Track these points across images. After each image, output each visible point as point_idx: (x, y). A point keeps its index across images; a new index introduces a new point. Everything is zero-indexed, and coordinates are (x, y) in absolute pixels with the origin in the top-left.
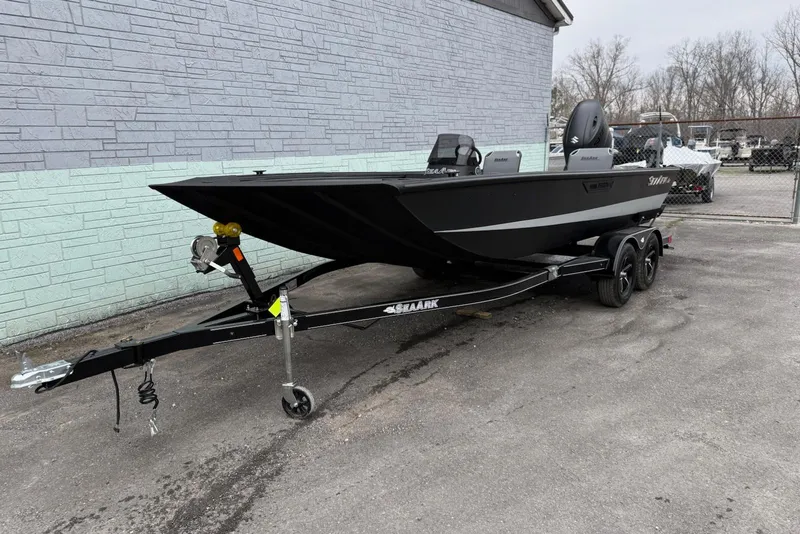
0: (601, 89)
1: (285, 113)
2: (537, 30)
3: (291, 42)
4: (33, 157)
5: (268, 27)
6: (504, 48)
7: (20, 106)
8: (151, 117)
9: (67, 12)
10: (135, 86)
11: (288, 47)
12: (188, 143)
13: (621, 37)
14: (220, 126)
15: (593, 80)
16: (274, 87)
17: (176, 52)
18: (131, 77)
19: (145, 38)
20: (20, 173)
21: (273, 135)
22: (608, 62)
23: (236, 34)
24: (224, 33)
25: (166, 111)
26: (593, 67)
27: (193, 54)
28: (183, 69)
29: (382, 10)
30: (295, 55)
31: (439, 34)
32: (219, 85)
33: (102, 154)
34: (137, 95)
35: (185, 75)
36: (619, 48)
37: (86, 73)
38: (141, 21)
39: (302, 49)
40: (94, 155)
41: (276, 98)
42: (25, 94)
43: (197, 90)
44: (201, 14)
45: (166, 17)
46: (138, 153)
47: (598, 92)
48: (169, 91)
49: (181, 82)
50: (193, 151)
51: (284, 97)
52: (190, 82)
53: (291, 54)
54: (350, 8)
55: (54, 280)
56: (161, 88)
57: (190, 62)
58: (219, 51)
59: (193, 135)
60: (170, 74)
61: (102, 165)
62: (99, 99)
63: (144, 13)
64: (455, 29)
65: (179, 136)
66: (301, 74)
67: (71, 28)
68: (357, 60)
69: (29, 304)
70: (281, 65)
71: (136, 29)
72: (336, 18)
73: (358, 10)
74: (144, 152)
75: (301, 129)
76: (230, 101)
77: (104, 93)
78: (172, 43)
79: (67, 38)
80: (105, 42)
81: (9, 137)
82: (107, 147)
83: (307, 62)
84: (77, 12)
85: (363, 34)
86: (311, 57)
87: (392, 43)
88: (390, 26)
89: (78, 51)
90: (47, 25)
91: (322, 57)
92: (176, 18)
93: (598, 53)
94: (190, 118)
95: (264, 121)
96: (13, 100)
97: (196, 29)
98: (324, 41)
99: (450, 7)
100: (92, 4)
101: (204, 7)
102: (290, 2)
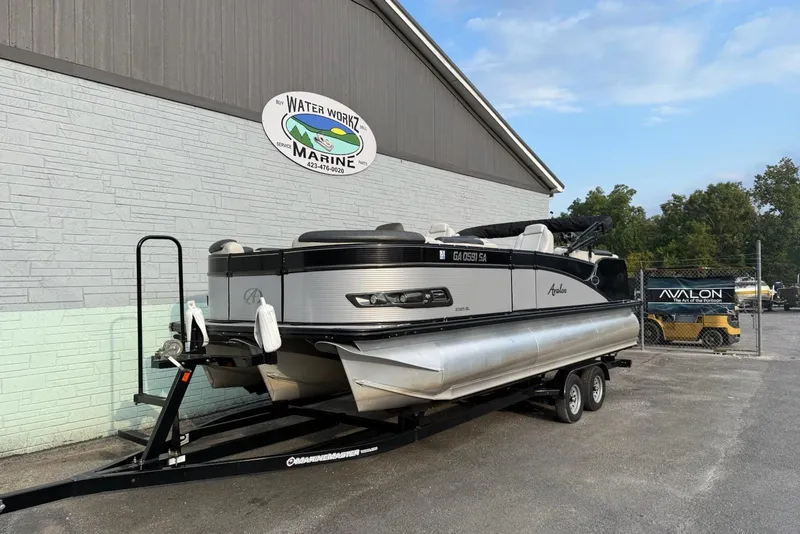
2: (534, 197)
3: (351, 213)
5: (337, 205)
9: (212, 200)
11: (349, 218)
17: (276, 223)
19: (258, 215)
23: (316, 210)
24: (308, 210)
27: (286, 224)
28: (279, 234)
30: (354, 222)
31: (456, 204)
35: (280, 238)
38: (256, 204)
39: (357, 218)
44: (294, 198)
53: (351, 222)
54: (393, 190)
57: (284, 229)
64: (469, 200)
67: (214, 210)
71: (253, 209)
73: (398, 190)
78: (274, 217)
84: (218, 199)
85: (401, 206)
88: (422, 200)
90: (200, 209)
92: (279, 201)
97: (290, 207)
98: (374, 211)
99: (465, 184)
100: (228, 195)
101: (296, 193)
102: (352, 187)
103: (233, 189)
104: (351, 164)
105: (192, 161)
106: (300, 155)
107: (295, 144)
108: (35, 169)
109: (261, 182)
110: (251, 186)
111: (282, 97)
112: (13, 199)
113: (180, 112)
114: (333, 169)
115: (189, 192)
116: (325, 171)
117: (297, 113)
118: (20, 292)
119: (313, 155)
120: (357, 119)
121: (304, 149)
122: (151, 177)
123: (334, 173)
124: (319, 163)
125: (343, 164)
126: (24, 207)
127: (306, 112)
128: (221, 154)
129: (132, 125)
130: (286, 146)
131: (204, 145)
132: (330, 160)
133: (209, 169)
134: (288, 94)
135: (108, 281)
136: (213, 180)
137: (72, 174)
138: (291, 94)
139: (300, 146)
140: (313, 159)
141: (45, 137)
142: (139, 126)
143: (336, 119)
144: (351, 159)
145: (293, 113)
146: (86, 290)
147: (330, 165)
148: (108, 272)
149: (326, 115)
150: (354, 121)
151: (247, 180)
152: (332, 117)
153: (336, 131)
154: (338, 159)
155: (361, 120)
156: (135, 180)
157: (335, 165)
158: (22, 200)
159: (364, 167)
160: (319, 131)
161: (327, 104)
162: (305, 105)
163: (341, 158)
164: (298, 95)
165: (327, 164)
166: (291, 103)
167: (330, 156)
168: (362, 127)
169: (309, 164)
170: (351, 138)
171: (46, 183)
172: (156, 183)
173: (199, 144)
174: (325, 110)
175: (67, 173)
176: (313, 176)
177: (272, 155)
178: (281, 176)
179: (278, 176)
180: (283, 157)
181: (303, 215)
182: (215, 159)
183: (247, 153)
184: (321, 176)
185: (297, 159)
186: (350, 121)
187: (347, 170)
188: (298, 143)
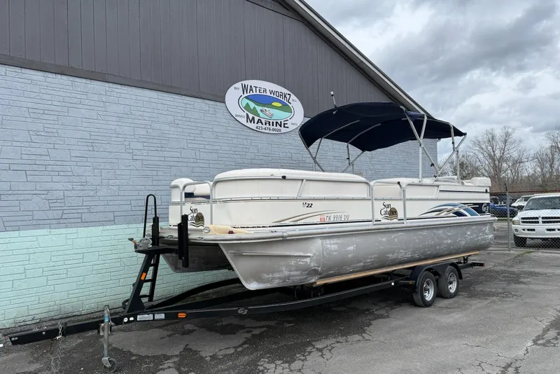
0: (497, 162)
5: (277, 153)
9: (194, 155)
11: (285, 161)
13: (509, 128)
15: (490, 155)
22: (501, 145)
23: (261, 157)
24: (256, 157)
26: (490, 148)
36: (507, 135)
39: (291, 162)
44: (247, 150)
47: (495, 164)
53: (286, 164)
67: (195, 161)
71: (220, 159)
79: (194, 165)
84: (198, 154)
89: (197, 170)
90: (186, 160)
91: (301, 165)
92: (237, 153)
93: (493, 138)
100: (204, 150)
101: (248, 147)
102: (287, 141)
103: (207, 147)
104: (286, 126)
105: (181, 130)
106: (251, 122)
107: (247, 114)
108: (84, 140)
109: (224, 141)
110: (218, 144)
111: (239, 85)
112: (73, 159)
113: (172, 99)
114: (273, 130)
115: (179, 150)
116: (268, 131)
117: (248, 94)
118: (77, 215)
119: (259, 121)
120: (290, 95)
121: (253, 118)
122: (155, 141)
123: (274, 132)
124: (264, 126)
125: (281, 126)
126: (79, 164)
127: (254, 93)
128: (199, 125)
129: (143, 109)
130: (241, 117)
131: (188, 120)
132: (271, 124)
133: (191, 135)
134: (242, 82)
135: (128, 207)
136: (194, 142)
137: (106, 142)
138: (244, 82)
140: (260, 124)
141: (90, 121)
142: (146, 110)
143: (275, 96)
144: (286, 122)
145: (245, 95)
146: (116, 214)
147: (271, 127)
148: (129, 202)
149: (268, 94)
150: (288, 96)
151: (216, 140)
152: (272, 95)
153: (275, 104)
154: (277, 123)
155: (292, 95)
156: (145, 144)
157: (275, 127)
158: (77, 159)
159: (295, 127)
160: (264, 105)
161: (268, 87)
162: (254, 89)
163: (279, 122)
164: (249, 83)
165: (269, 127)
166: (245, 88)
167: (271, 121)
168: (293, 100)
169: (257, 128)
170: (285, 108)
171: (91, 148)
172: (158, 145)
173: (184, 119)
174: (268, 91)
175: (103, 142)
176: (260, 135)
177: (233, 123)
178: (239, 137)
179: (236, 136)
180: (240, 124)
181: (253, 161)
182: (196, 128)
183: (215, 123)
184: (265, 135)
185: (249, 125)
186: (285, 96)
187: (283, 130)
188: (249, 114)
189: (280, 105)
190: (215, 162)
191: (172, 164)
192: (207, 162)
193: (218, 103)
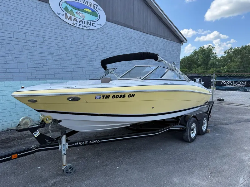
1: (90, 67)
2: (175, 44)
3: (94, 46)
4: (10, 77)
5: (87, 42)
6: (164, 49)
7: (7, 63)
8: (48, 67)
10: (43, 58)
11: (93, 48)
12: (59, 75)
14: (69, 70)
16: (87, 59)
17: (57, 48)
18: (43, 55)
19: (48, 44)
20: (5, 82)
21: (86, 73)
23: (76, 44)
24: (73, 43)
25: (53, 65)
27: (62, 49)
28: (59, 53)
29: (124, 38)
30: (95, 50)
31: (142, 45)
32: (70, 58)
33: (31, 77)
34: (44, 60)
35: (59, 55)
37: (29, 54)
38: (47, 39)
39: (97, 49)
40: (29, 77)
41: (88, 62)
42: (9, 59)
43: (63, 60)
44: (66, 38)
45: (55, 38)
46: (42, 77)
48: (54, 59)
49: (58, 57)
50: (60, 77)
51: (90, 62)
52: (61, 57)
53: (94, 50)
54: (114, 37)
55: (12, 114)
56: (51, 58)
57: (61, 51)
58: (70, 48)
59: (60, 72)
60: (55, 55)
61: (31, 80)
62: (32, 61)
63: (48, 37)
64: (148, 44)
65: (56, 72)
66: (97, 56)
67: (25, 41)
68: (115, 52)
69: (3, 121)
70: (90, 53)
72: (109, 40)
73: (116, 38)
74: (44, 77)
75: (96, 71)
76: (73, 63)
77: (33, 60)
78: (56, 46)
79: (24, 44)
80: (35, 45)
81: (3, 71)
82: (33, 75)
83: (99, 52)
84: (27, 37)
85: (117, 45)
86: (100, 51)
87: (127, 47)
88: (127, 43)
89: (27, 48)
90: (18, 40)
91: (104, 51)
92: (58, 39)
94: (60, 67)
95: (84, 69)
96: (6, 61)
97: (64, 42)
98: (105, 46)
99: (146, 37)
100: (32, 35)
101: (67, 36)
102: (94, 35)
103: (35, 32)
104: (94, 25)
105: (14, 18)
106: (69, 19)
107: (66, 14)
109: (49, 30)
110: (44, 31)
115: (12, 33)
116: (81, 27)
119: (75, 19)
120: (97, 5)
121: (70, 17)
123: (86, 28)
124: (78, 23)
125: (90, 25)
128: (28, 16)
130: (62, 15)
131: (19, 11)
132: (83, 22)
133: (22, 23)
136: (24, 28)
139: (69, 15)
140: (75, 22)
143: (86, 5)
144: (94, 23)
147: (84, 25)
149: (82, 2)
150: (96, 6)
151: (42, 29)
152: (85, 4)
153: (86, 10)
154: (87, 22)
157: (86, 25)
159: (101, 27)
160: (78, 9)
163: (89, 22)
165: (82, 24)
167: (84, 21)
168: (99, 9)
169: (73, 23)
170: (94, 13)
173: (16, 11)
176: (75, 29)
177: (55, 18)
178: (60, 28)
179: (58, 28)
180: (60, 20)
181: (70, 45)
182: (26, 18)
183: (41, 17)
184: (79, 29)
185: (67, 21)
186: (94, 6)
187: (92, 27)
188: (68, 14)
189: (90, 11)
190: (42, 44)
191: (6, 42)
192: (35, 43)
193: (43, 3)
